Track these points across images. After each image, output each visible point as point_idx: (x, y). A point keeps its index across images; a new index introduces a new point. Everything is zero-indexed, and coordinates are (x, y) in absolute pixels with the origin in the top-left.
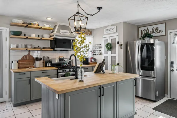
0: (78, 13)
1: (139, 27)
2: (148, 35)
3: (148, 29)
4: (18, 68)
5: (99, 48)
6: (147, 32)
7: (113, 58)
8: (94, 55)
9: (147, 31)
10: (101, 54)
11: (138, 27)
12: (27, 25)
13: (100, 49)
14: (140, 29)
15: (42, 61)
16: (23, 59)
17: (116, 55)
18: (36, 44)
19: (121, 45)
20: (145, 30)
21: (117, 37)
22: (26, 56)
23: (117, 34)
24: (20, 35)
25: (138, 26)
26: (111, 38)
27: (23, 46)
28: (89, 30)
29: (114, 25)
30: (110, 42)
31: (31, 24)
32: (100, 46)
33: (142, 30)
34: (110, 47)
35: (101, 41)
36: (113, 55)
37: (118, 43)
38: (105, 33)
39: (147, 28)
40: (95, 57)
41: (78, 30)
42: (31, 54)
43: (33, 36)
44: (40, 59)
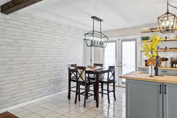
16: (150, 59)
24: (147, 40)
31: (156, 29)
42: (159, 55)
44: (166, 59)
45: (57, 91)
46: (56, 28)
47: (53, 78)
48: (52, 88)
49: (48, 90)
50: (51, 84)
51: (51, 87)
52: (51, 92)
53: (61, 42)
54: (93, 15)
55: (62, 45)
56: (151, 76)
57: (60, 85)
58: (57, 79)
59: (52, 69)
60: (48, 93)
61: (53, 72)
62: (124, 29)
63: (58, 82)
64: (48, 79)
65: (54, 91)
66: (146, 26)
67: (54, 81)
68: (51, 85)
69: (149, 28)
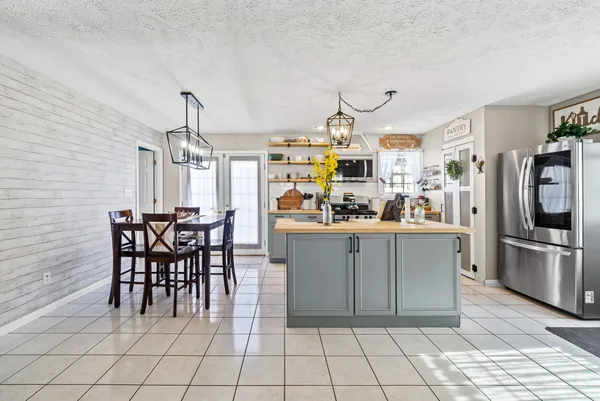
0: (340, 113)
1: (553, 109)
2: (568, 130)
3: (586, 110)
4: (279, 208)
5: (434, 174)
6: (579, 119)
7: (464, 197)
8: (424, 190)
9: (582, 116)
10: (438, 187)
11: (552, 111)
12: (289, 144)
13: (436, 177)
14: (558, 115)
15: (314, 199)
16: (286, 196)
17: (470, 188)
18: (305, 171)
19: (482, 163)
20: (573, 116)
21: (470, 146)
22: (290, 191)
23: (472, 138)
24: (280, 160)
25: (550, 107)
26: (458, 148)
27: (285, 176)
28: (412, 137)
29: (464, 118)
30: (457, 159)
31: (295, 141)
32: (437, 168)
33: (563, 118)
34: (456, 170)
35: (438, 157)
36: (463, 189)
37: (474, 158)
38: (446, 138)
39: (582, 108)
40: (428, 195)
41: (340, 143)
42: (298, 188)
43: (299, 159)
44: (310, 196)
45: (66, 291)
46: (59, 103)
47: (52, 254)
48: (46, 285)
49: (34, 294)
50: (46, 274)
51: (45, 283)
52: (44, 300)
53: (76, 148)
54: (187, 90)
55: (80, 156)
56: (327, 224)
57: (74, 272)
58: (65, 255)
59: (49, 228)
60: (32, 305)
61: (52, 237)
62: (235, 135)
63: (69, 266)
64: (34, 258)
65: (57, 294)
66: (278, 133)
67: (55, 263)
68: (45, 278)
69: (283, 139)
